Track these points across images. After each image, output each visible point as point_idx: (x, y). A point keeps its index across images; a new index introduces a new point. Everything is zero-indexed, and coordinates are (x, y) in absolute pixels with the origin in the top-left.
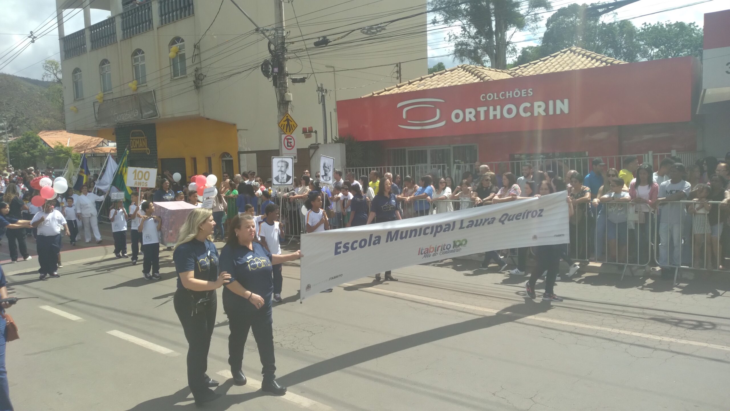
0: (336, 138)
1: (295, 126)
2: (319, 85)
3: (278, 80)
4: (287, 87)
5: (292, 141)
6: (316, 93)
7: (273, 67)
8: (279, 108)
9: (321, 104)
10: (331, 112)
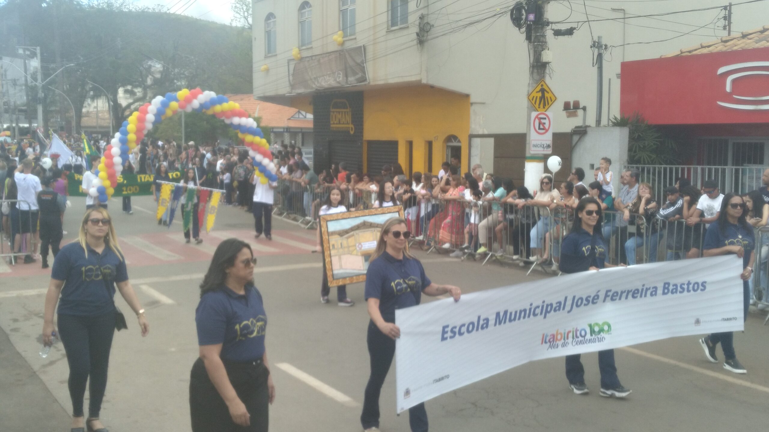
0: (616, 118)
1: (553, 99)
2: (596, 39)
3: (533, 32)
4: (546, 42)
5: (547, 121)
6: (590, 51)
7: (528, 13)
8: (532, 73)
9: (596, 67)
10: (610, 79)
